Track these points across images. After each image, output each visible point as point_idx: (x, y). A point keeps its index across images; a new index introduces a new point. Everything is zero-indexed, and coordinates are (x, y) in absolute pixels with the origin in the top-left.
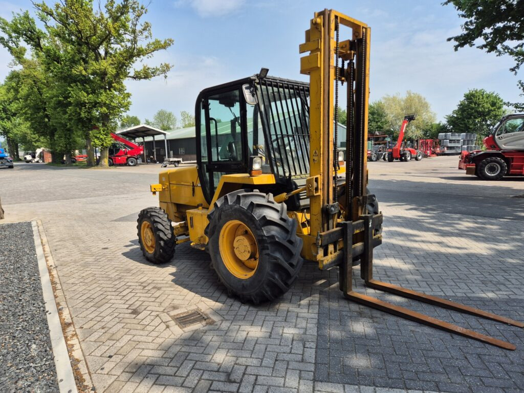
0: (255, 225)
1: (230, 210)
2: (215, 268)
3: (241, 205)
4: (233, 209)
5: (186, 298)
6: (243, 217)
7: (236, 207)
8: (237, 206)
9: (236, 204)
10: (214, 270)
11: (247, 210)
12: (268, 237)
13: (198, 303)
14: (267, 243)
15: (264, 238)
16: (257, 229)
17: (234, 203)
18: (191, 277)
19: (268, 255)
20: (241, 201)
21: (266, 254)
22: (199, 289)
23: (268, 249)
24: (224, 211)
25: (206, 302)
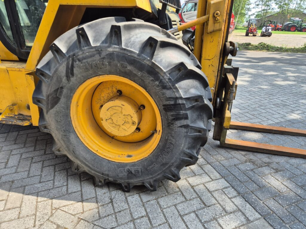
0: (161, 82)
1: (97, 57)
2: (66, 153)
3: (123, 47)
4: (104, 54)
5: (24, 213)
6: (129, 68)
7: (110, 50)
8: (114, 48)
9: (111, 43)
10: (65, 156)
11: (139, 55)
12: (187, 99)
13: (52, 215)
14: (186, 109)
15: (180, 102)
16: (164, 87)
17: (105, 42)
18: (10, 164)
19: (186, 126)
20: (123, 38)
21: (181, 127)
22: (39, 185)
23: (186, 118)
24: (79, 60)
25: (65, 209)
